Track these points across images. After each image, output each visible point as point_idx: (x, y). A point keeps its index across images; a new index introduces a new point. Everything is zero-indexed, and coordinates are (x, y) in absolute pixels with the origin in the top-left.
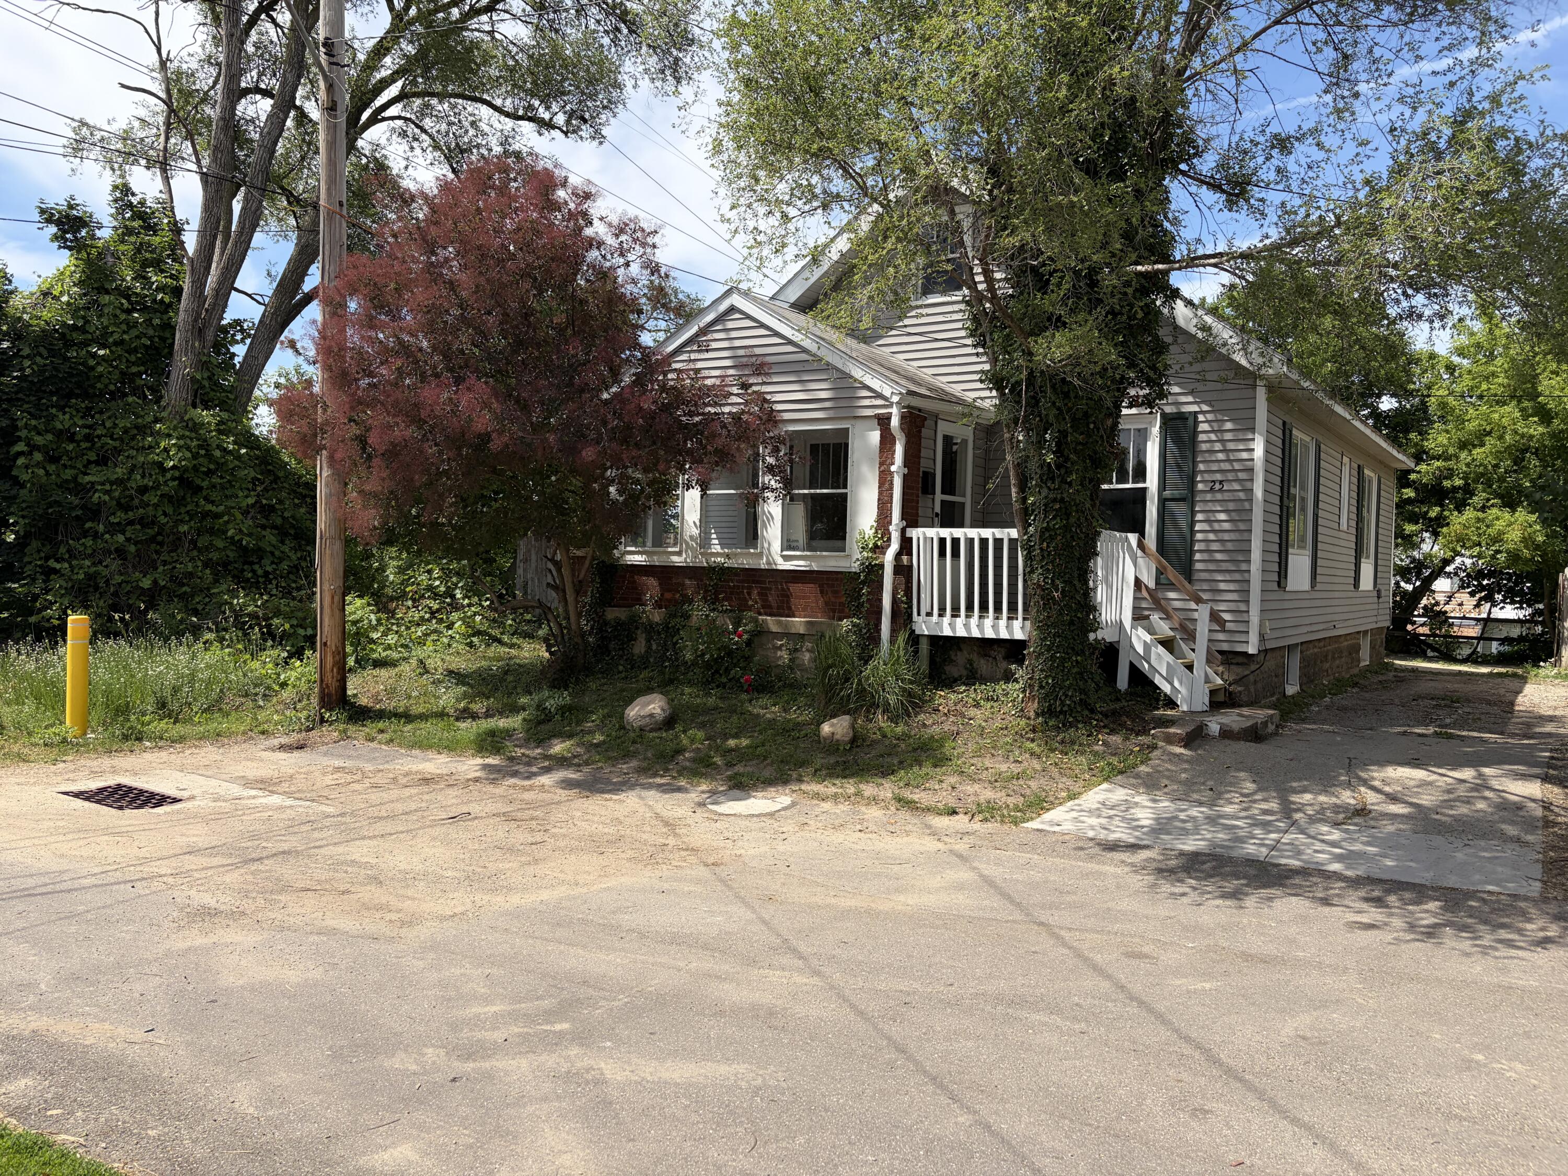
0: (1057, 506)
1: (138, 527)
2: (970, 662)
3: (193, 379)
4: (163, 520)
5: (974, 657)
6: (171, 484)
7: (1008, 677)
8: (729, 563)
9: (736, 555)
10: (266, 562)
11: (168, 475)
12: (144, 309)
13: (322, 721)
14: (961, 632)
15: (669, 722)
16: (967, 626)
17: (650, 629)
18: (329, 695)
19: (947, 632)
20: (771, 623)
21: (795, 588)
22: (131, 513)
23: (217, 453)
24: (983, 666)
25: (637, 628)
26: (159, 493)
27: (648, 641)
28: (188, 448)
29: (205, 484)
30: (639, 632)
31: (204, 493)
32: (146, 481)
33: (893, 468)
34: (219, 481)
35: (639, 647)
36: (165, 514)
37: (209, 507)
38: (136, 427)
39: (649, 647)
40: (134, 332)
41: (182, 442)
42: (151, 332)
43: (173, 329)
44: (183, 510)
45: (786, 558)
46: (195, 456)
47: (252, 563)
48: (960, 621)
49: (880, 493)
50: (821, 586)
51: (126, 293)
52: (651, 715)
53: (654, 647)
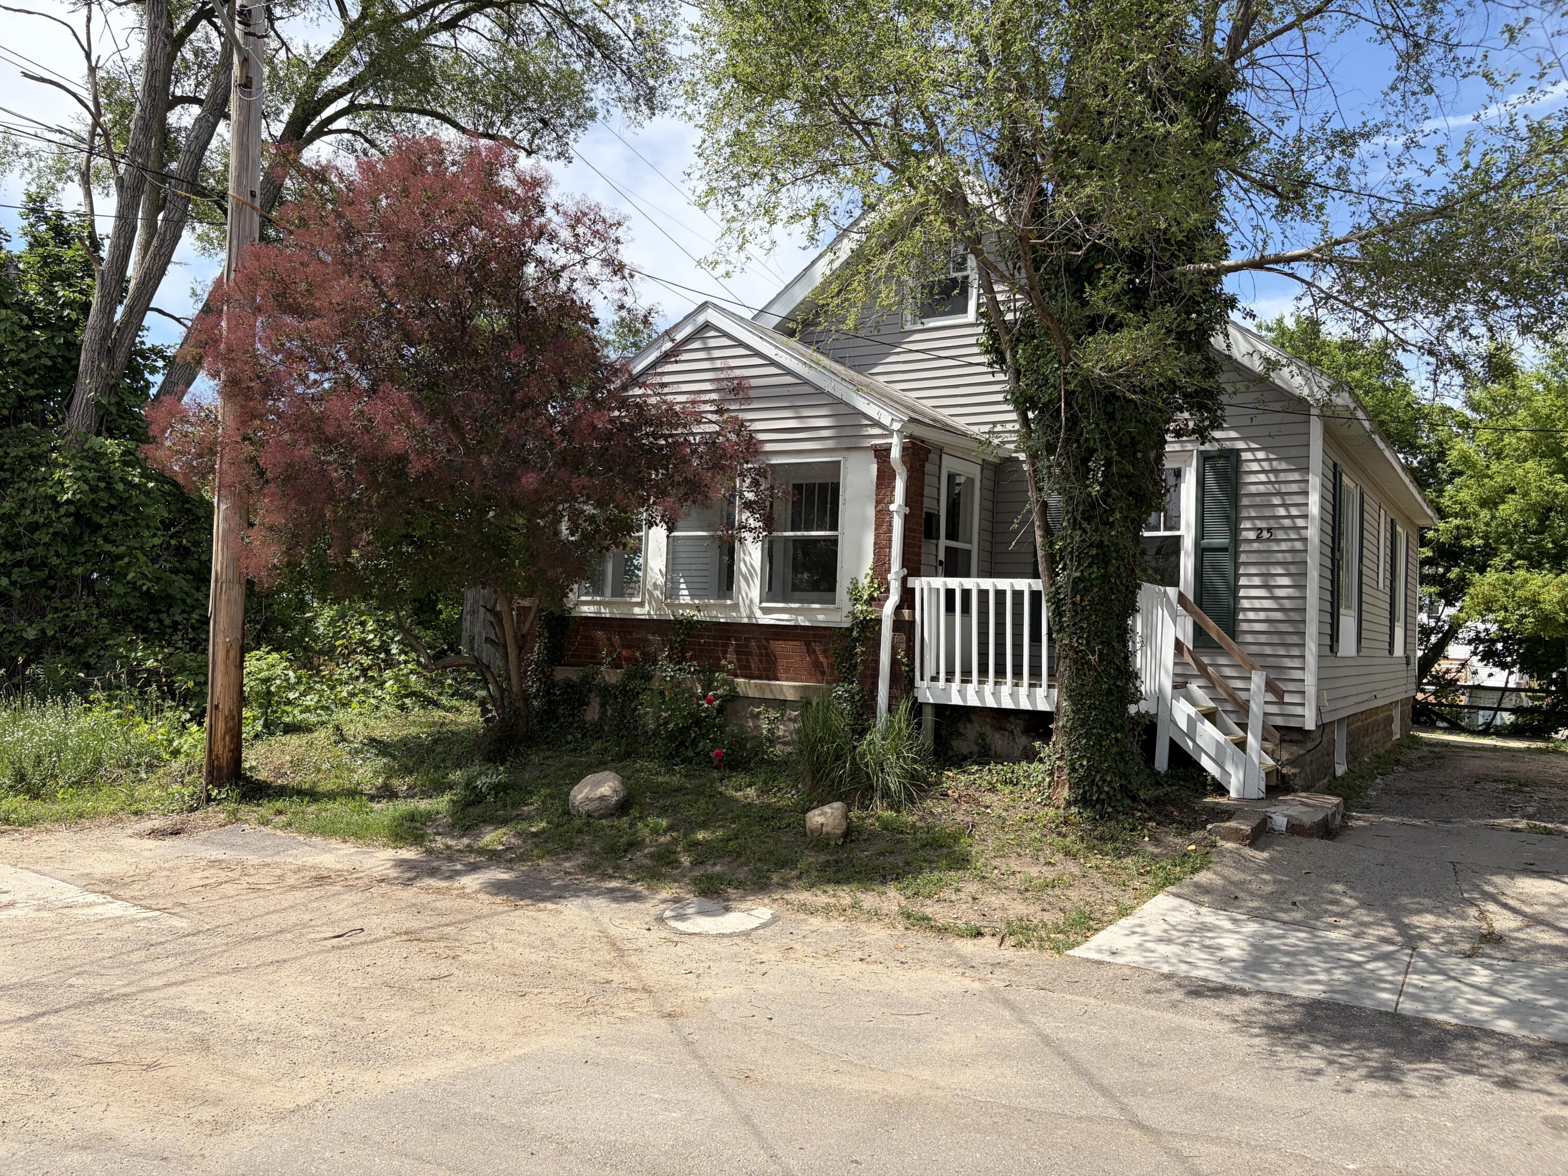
0: (1094, 552)
1: (26, 569)
2: (982, 736)
3: (98, 404)
4: (55, 561)
5: (988, 730)
6: (64, 520)
7: (1031, 756)
8: (699, 616)
9: (707, 606)
10: (176, 610)
11: (62, 511)
12: (47, 326)
13: (209, 799)
14: (973, 701)
15: (623, 807)
16: (980, 694)
17: (605, 692)
18: (220, 768)
19: (956, 700)
20: (745, 685)
21: (778, 646)
22: (18, 553)
23: (120, 487)
24: (998, 741)
25: (590, 691)
26: (51, 530)
27: (603, 706)
28: (86, 481)
29: (104, 521)
30: (592, 695)
31: (104, 531)
32: (36, 517)
33: (892, 507)
34: (121, 517)
35: (592, 713)
36: (58, 555)
37: (108, 547)
38: (31, 456)
39: (603, 713)
40: (34, 352)
41: (79, 474)
42: (53, 352)
43: (79, 348)
44: (79, 550)
45: (766, 611)
46: (94, 489)
47: (160, 612)
48: (971, 688)
50: (808, 644)
51: (28, 309)
52: (602, 798)
53: (610, 712)
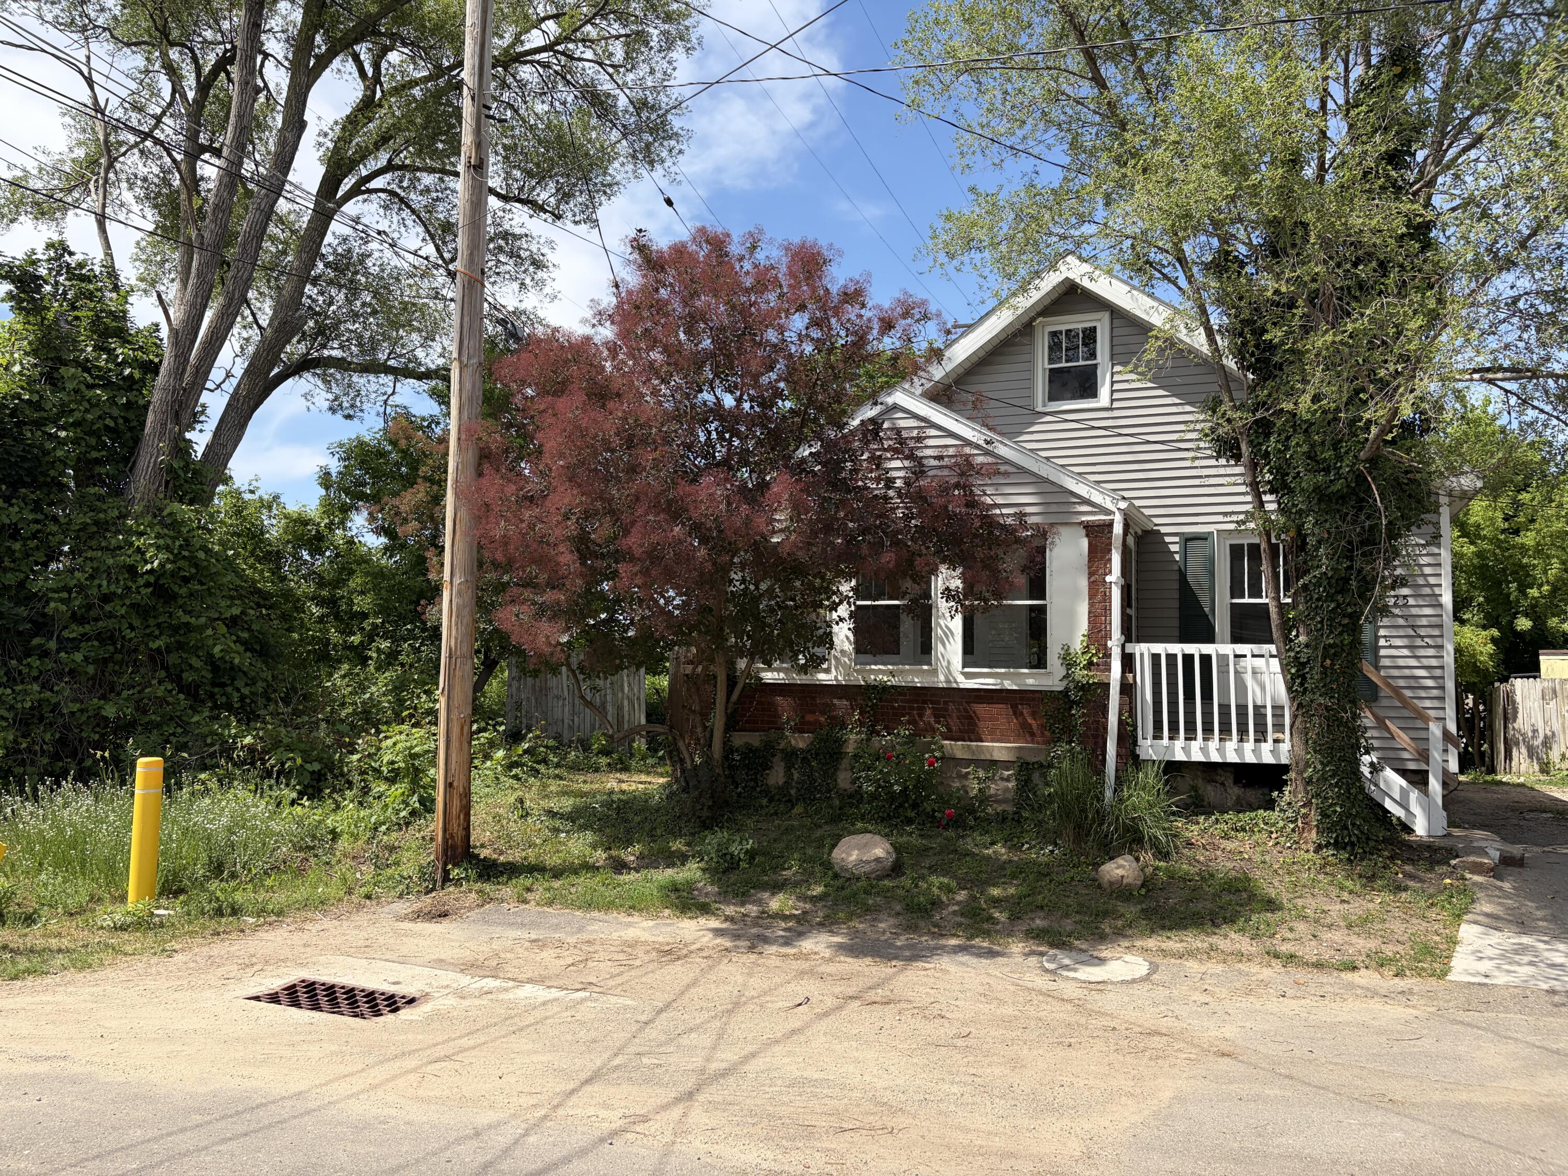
1: (96, 643)
2: (1194, 788)
3: (171, 470)
4: (130, 634)
5: (1200, 783)
6: (144, 591)
8: (894, 681)
9: (902, 672)
10: (239, 683)
11: (141, 581)
12: (107, 385)
13: (446, 879)
15: (896, 869)
16: (1204, 750)
17: (791, 756)
19: (1180, 756)
20: (957, 748)
21: (981, 709)
22: (87, 627)
23: (202, 555)
24: (1211, 793)
25: (773, 756)
26: (128, 602)
27: (788, 768)
28: (168, 548)
29: (184, 591)
30: (775, 760)
31: (180, 602)
32: (113, 588)
33: (1108, 579)
34: (198, 587)
35: (776, 776)
36: (132, 628)
37: (186, 619)
38: (96, 523)
39: (789, 775)
40: (97, 412)
41: (161, 542)
42: (115, 412)
43: (144, 409)
44: (152, 622)
45: (968, 676)
46: (177, 557)
47: (224, 685)
49: (1091, 605)
50: (1014, 707)
51: (85, 366)
52: (878, 860)
53: (796, 776)
